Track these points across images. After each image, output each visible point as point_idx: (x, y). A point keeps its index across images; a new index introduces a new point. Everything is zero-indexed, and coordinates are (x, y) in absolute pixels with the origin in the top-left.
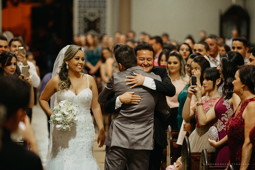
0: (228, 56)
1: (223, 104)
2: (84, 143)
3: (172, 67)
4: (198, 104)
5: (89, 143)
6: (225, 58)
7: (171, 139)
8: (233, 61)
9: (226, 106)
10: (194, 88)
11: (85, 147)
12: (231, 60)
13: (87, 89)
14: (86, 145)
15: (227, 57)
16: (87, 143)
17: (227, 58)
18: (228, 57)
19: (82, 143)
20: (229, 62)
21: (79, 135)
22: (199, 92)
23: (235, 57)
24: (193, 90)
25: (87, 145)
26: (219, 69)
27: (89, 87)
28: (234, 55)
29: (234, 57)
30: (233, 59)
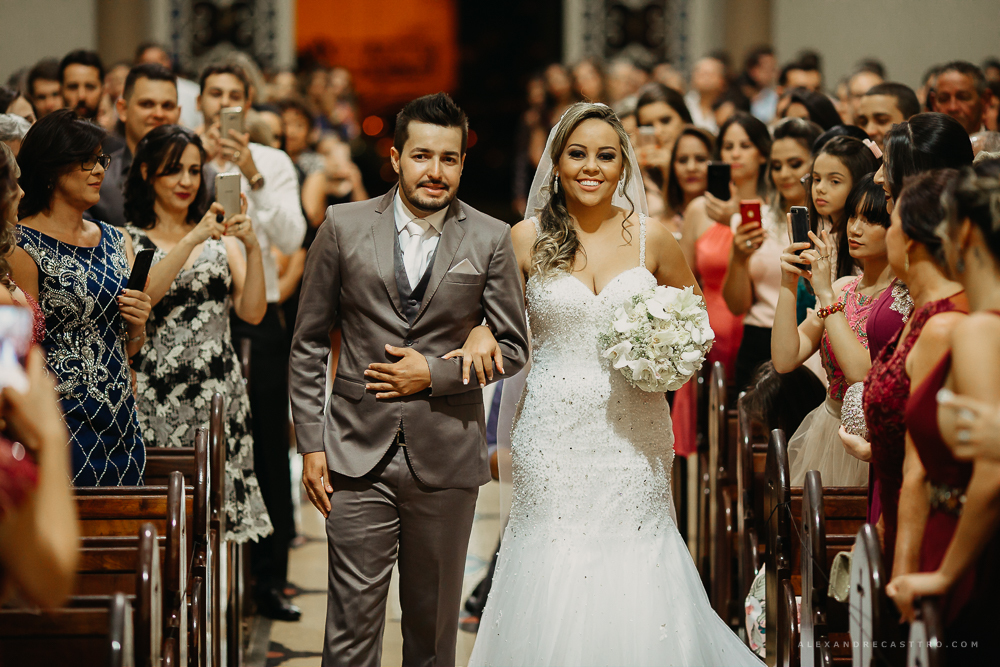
0: (913, 130)
1: (892, 307)
2: (628, 475)
3: (786, 179)
4: (822, 311)
5: (645, 475)
6: (901, 138)
7: (747, 440)
8: (932, 147)
9: (902, 316)
10: (802, 254)
11: (631, 487)
12: (926, 147)
13: (636, 269)
14: (633, 480)
15: (908, 135)
16: (640, 473)
17: (907, 141)
18: (911, 133)
19: (617, 472)
20: (918, 154)
21: (606, 445)
22: (822, 265)
23: (938, 134)
24: (797, 259)
25: (638, 483)
26: (882, 180)
27: (642, 263)
28: (936, 126)
29: (935, 136)
30: (931, 142)
